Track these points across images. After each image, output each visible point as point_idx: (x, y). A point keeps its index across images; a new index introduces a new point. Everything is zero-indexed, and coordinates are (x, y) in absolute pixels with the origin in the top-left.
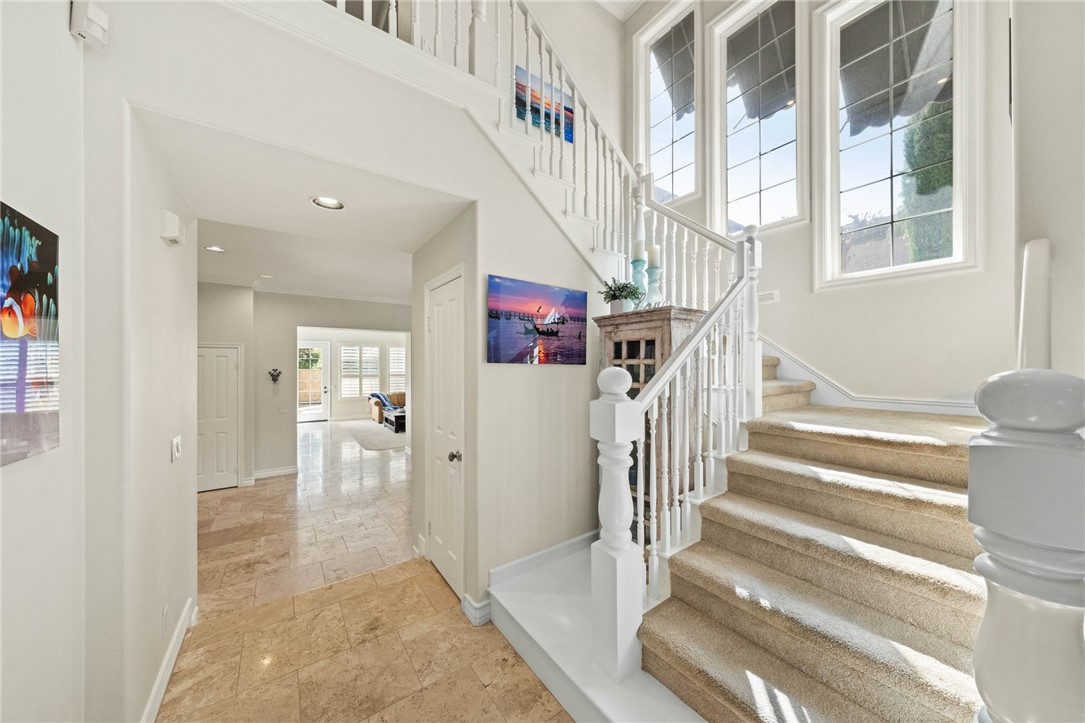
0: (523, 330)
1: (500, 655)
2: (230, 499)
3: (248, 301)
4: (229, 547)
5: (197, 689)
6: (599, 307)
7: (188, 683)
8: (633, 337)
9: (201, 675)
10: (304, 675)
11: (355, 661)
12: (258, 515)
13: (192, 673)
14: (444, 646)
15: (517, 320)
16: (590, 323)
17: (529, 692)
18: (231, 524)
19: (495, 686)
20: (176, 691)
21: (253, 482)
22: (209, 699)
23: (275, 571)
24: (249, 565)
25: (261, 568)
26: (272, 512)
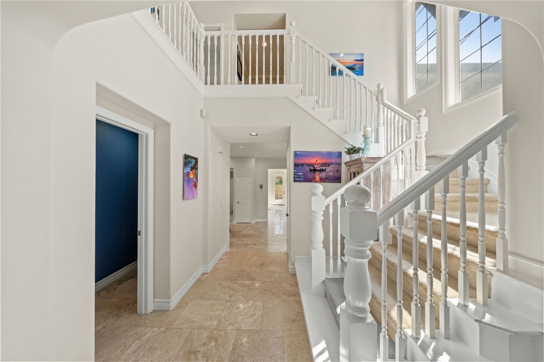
0: (309, 170)
1: (292, 282)
2: (248, 226)
3: (253, 161)
4: (243, 239)
5: (223, 263)
6: (346, 158)
7: (222, 261)
8: (354, 171)
9: (224, 261)
10: (242, 268)
11: (254, 269)
12: (253, 232)
13: (223, 260)
14: (277, 275)
15: (306, 166)
16: (343, 166)
17: (293, 293)
18: (245, 233)
19: (285, 288)
20: (220, 262)
21: (255, 222)
22: (224, 265)
23: (251, 248)
24: (246, 244)
25: (248, 246)
26: (256, 232)
